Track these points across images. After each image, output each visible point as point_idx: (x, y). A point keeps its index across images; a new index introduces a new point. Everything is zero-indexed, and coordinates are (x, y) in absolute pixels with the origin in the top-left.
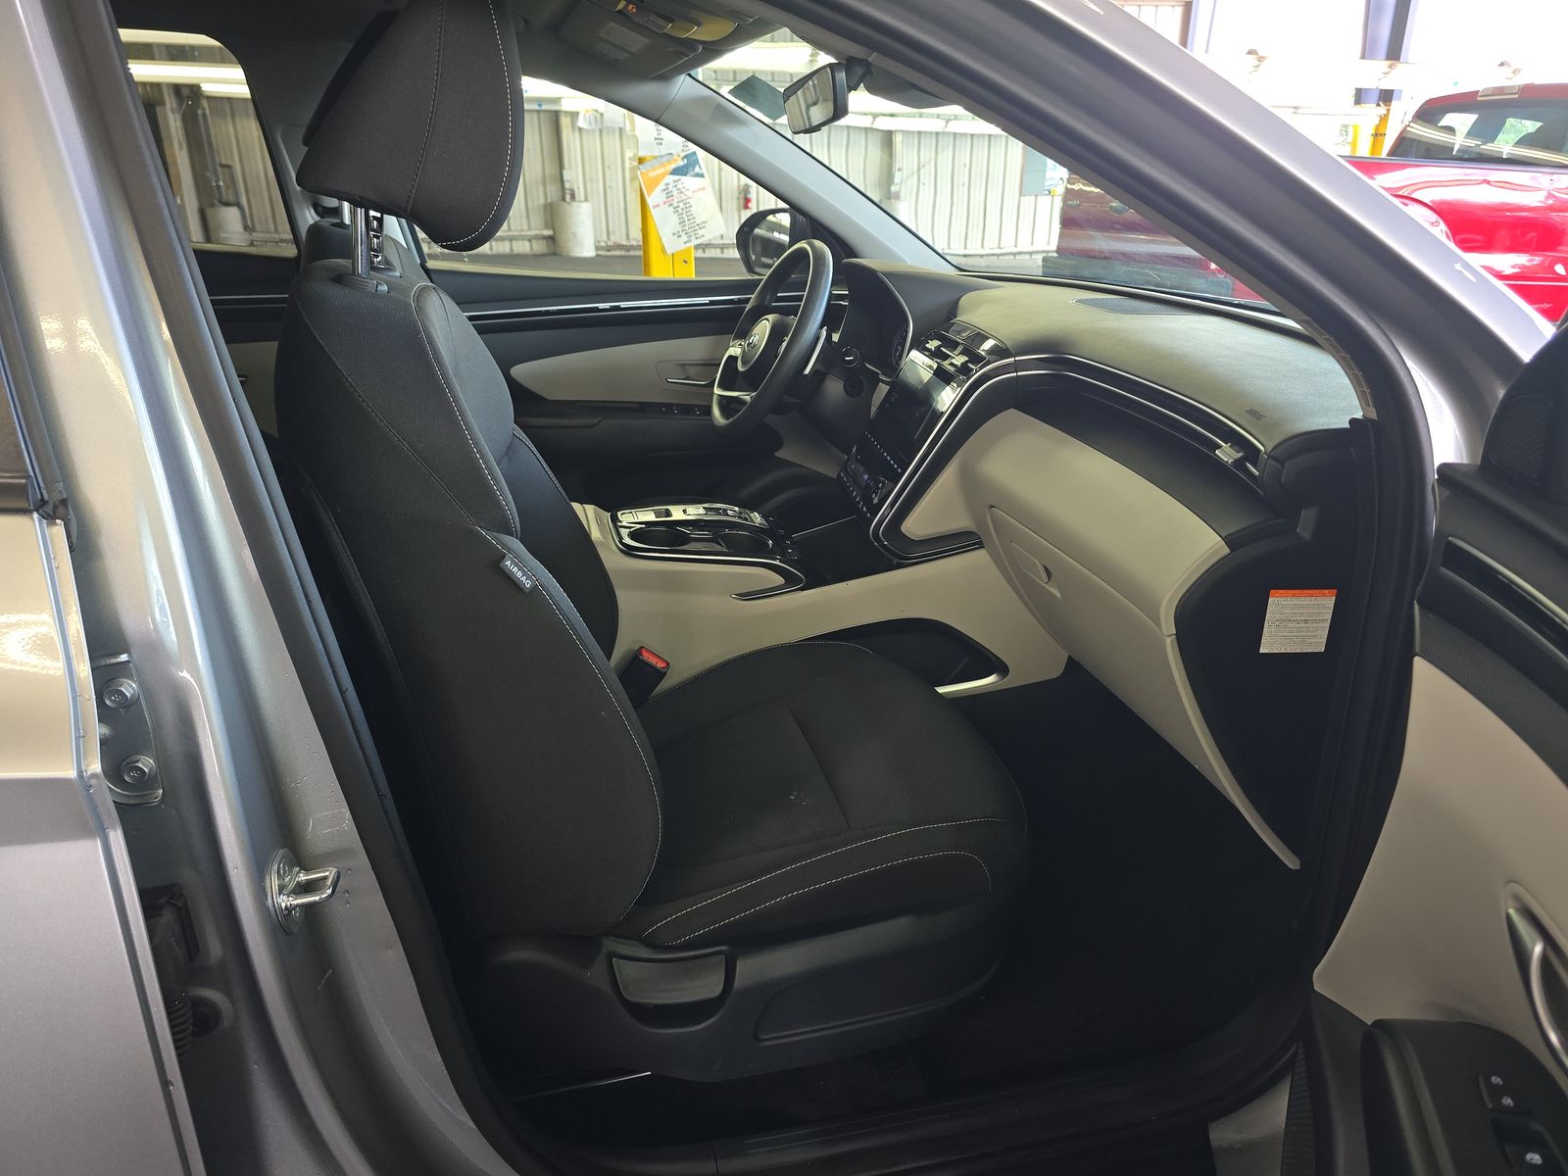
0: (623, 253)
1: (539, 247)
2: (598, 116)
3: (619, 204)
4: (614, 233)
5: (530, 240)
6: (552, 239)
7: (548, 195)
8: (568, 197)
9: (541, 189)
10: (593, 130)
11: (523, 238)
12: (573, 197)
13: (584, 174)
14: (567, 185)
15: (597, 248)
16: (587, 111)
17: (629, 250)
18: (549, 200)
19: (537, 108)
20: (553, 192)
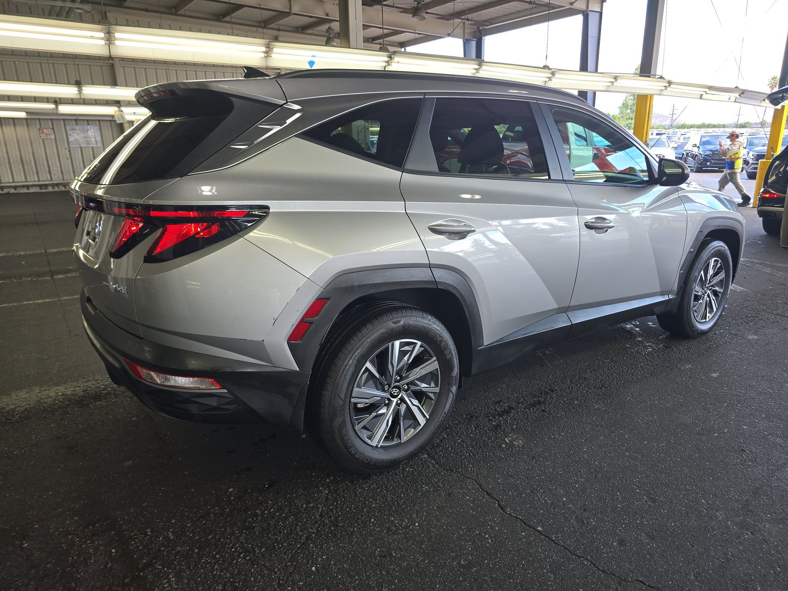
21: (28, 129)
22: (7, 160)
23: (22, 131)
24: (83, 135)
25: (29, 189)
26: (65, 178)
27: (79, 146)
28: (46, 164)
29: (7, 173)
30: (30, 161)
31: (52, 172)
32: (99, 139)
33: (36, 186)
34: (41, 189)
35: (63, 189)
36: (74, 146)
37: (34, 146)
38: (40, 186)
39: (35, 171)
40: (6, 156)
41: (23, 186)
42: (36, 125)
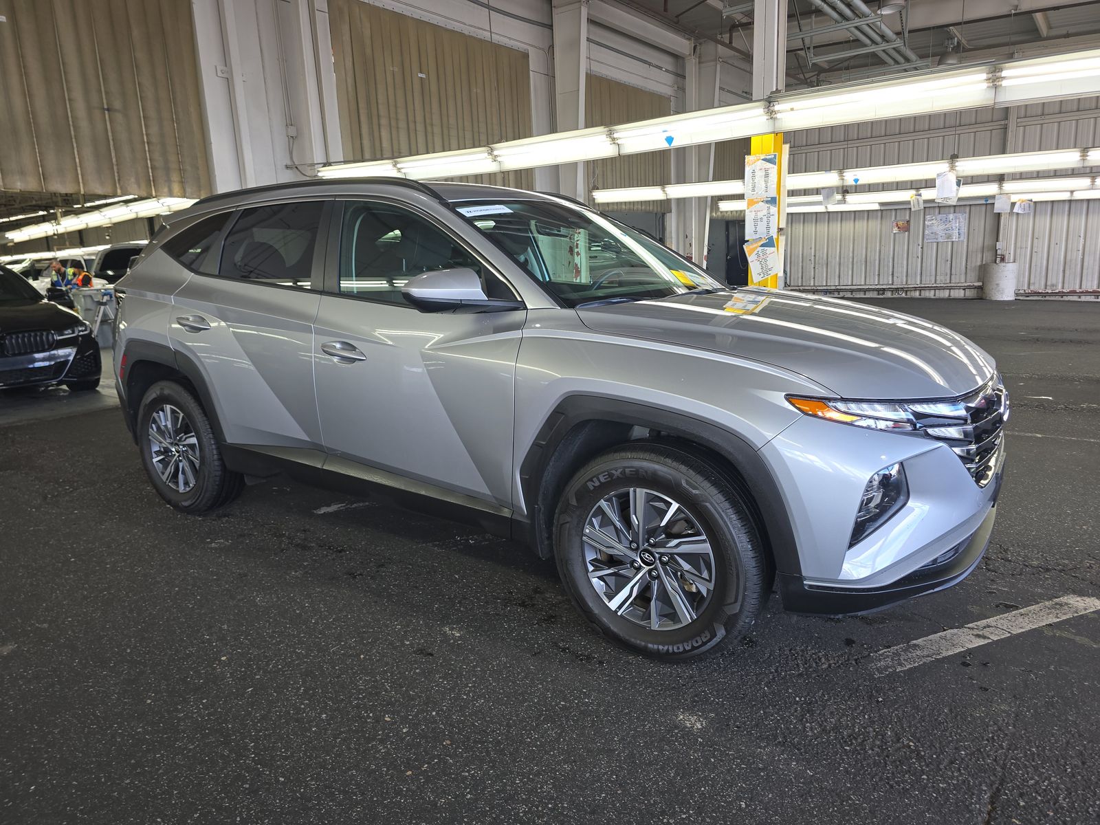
0: (1040, 298)
1: (970, 294)
2: (1032, 204)
3: (1041, 263)
4: (1034, 284)
5: (964, 289)
6: (981, 288)
7: (984, 259)
8: (998, 260)
9: (979, 256)
10: (1029, 214)
11: (959, 288)
12: (1003, 260)
13: (1015, 244)
14: (999, 252)
15: (1017, 295)
16: (1023, 201)
17: (1045, 296)
18: (984, 263)
19: (985, 203)
20: (988, 256)
21: (881, 223)
22: (851, 260)
23: (875, 225)
24: (944, 227)
25: (865, 294)
26: (909, 282)
27: (935, 240)
28: (891, 264)
29: (848, 275)
30: (875, 260)
31: (895, 274)
32: (964, 230)
33: (874, 290)
34: (878, 294)
35: (904, 295)
36: (929, 241)
37: (883, 243)
38: (878, 290)
39: (877, 273)
40: (851, 255)
41: (860, 290)
42: (891, 218)
